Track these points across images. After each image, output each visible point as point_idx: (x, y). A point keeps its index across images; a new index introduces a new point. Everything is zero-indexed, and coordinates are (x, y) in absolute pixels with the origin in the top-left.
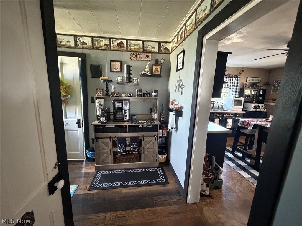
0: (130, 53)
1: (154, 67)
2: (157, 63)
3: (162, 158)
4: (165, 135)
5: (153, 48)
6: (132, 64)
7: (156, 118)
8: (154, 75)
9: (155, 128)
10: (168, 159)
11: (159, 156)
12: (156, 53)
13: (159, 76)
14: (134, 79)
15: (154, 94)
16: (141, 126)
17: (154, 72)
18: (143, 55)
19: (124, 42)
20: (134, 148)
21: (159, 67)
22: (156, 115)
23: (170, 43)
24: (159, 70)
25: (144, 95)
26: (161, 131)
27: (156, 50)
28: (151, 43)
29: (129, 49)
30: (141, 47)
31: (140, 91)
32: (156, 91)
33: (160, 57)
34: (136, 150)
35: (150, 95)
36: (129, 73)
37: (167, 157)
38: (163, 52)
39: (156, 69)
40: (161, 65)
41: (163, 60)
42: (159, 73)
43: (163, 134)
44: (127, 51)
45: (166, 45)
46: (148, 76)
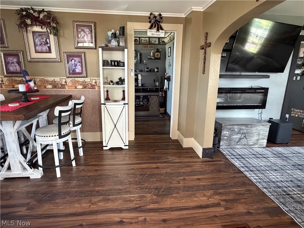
0: (141, 45)
1: (156, 54)
2: (158, 51)
3: (162, 110)
4: (164, 96)
5: (155, 41)
6: (142, 52)
7: (158, 85)
8: (156, 59)
9: (157, 90)
10: (166, 110)
11: (160, 109)
12: (157, 44)
13: (159, 59)
14: (144, 61)
15: (156, 70)
16: (149, 89)
17: (156, 57)
18: (149, 46)
19: (138, 39)
20: (145, 102)
21: (159, 54)
22: (158, 83)
23: (165, 38)
24: (159, 55)
25: (150, 71)
26: (161, 93)
27: (157, 42)
28: (154, 39)
29: (140, 43)
30: (148, 41)
31: (147, 68)
32: (157, 68)
33: (159, 47)
34: (146, 103)
35: (154, 71)
36: (141, 58)
37: (165, 109)
38: (161, 44)
39: (157, 55)
40: (160, 52)
41: (161, 49)
42: (159, 57)
43: (162, 95)
44: (139, 44)
45: (163, 40)
46: (152, 59)
